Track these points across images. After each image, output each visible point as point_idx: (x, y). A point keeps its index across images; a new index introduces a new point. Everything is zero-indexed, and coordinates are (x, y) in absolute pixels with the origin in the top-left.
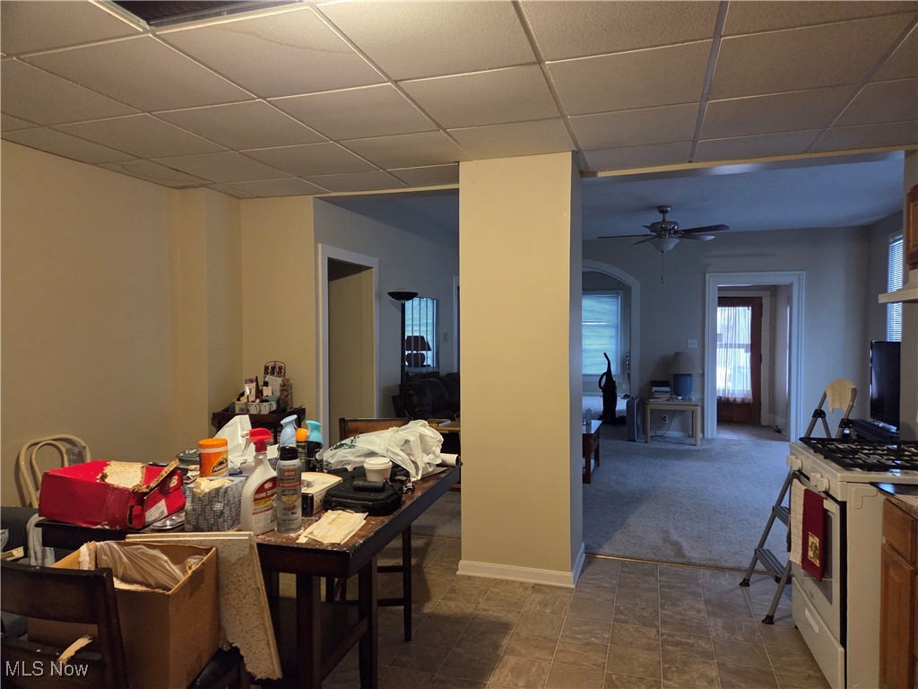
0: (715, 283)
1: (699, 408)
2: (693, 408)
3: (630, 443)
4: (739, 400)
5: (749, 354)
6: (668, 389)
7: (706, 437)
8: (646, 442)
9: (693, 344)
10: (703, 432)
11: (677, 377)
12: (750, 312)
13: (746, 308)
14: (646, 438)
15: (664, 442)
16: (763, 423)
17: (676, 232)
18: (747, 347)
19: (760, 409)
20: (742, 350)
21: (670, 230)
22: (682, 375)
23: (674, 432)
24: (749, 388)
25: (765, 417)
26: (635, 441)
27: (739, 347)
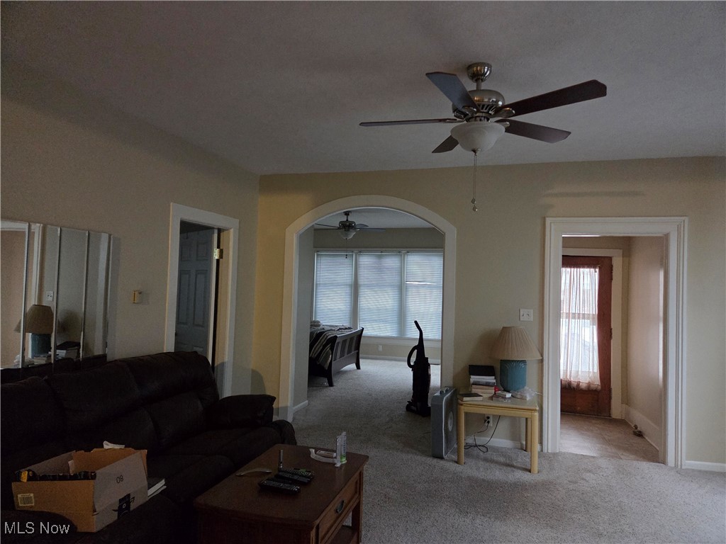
0: (559, 232)
1: (537, 414)
2: (527, 414)
3: (435, 460)
4: (583, 386)
5: (595, 328)
6: (491, 379)
7: (545, 450)
8: (457, 462)
9: (528, 315)
10: (541, 443)
11: (505, 363)
12: (597, 274)
13: (592, 270)
14: (458, 452)
15: (486, 460)
16: (614, 416)
17: (498, 110)
18: (593, 318)
19: (610, 398)
20: (588, 322)
21: (490, 107)
22: (513, 361)
23: (499, 440)
24: (597, 369)
25: (617, 409)
26: (442, 458)
27: (584, 318)
